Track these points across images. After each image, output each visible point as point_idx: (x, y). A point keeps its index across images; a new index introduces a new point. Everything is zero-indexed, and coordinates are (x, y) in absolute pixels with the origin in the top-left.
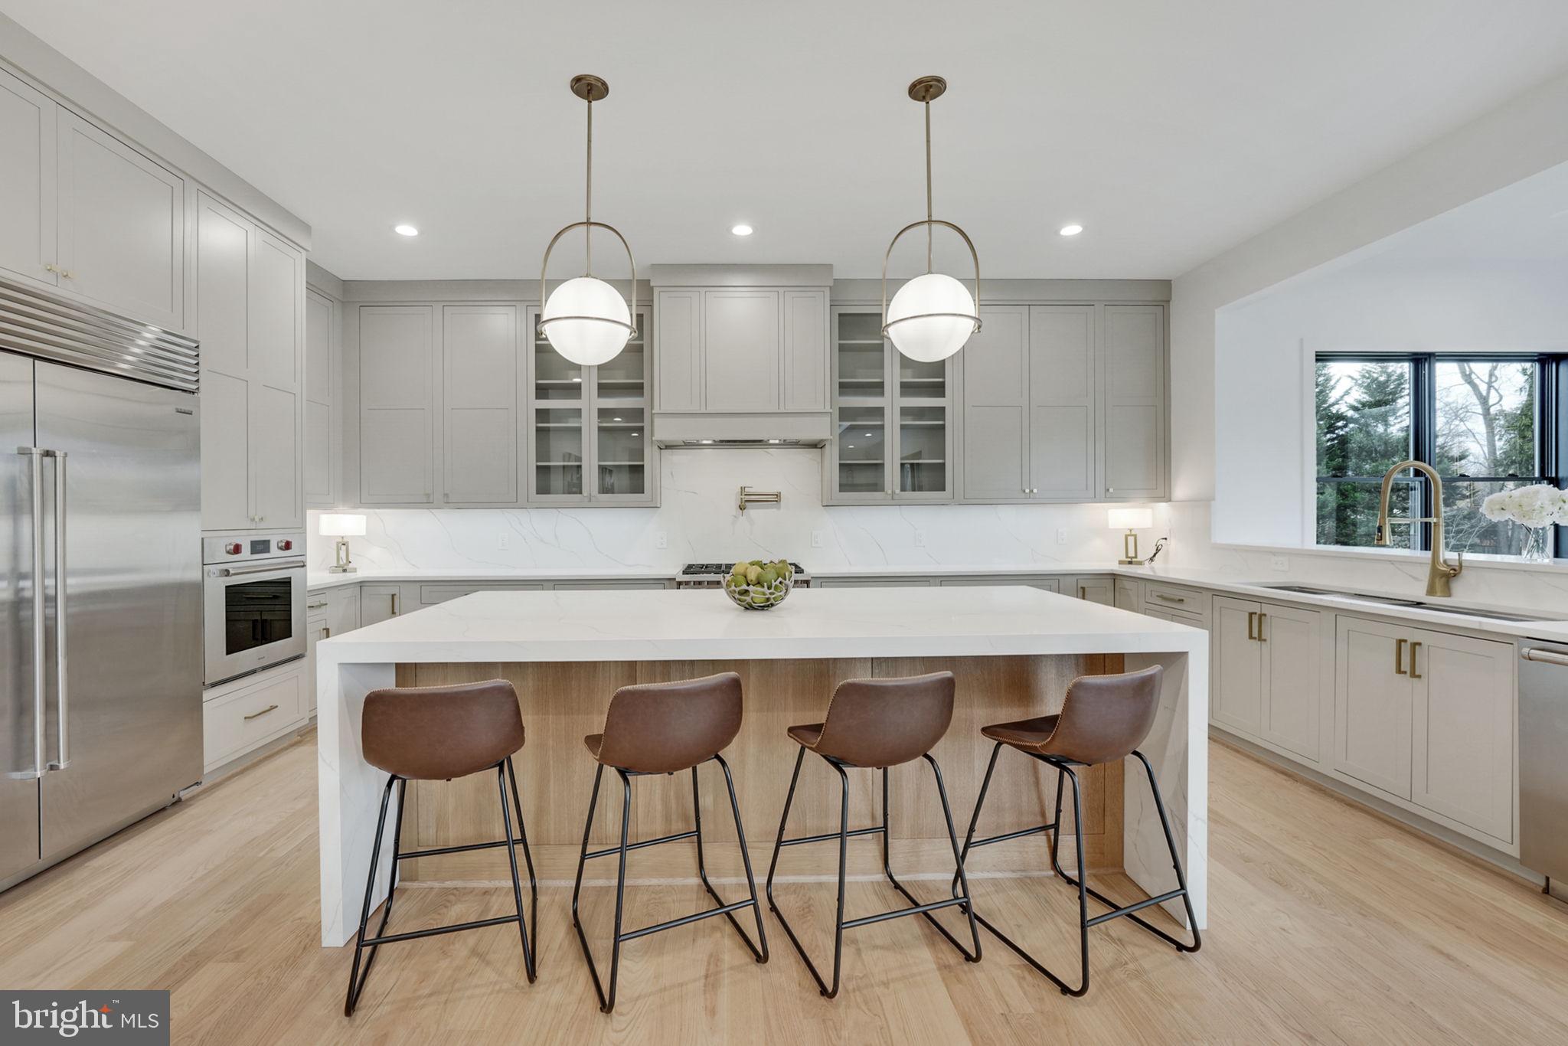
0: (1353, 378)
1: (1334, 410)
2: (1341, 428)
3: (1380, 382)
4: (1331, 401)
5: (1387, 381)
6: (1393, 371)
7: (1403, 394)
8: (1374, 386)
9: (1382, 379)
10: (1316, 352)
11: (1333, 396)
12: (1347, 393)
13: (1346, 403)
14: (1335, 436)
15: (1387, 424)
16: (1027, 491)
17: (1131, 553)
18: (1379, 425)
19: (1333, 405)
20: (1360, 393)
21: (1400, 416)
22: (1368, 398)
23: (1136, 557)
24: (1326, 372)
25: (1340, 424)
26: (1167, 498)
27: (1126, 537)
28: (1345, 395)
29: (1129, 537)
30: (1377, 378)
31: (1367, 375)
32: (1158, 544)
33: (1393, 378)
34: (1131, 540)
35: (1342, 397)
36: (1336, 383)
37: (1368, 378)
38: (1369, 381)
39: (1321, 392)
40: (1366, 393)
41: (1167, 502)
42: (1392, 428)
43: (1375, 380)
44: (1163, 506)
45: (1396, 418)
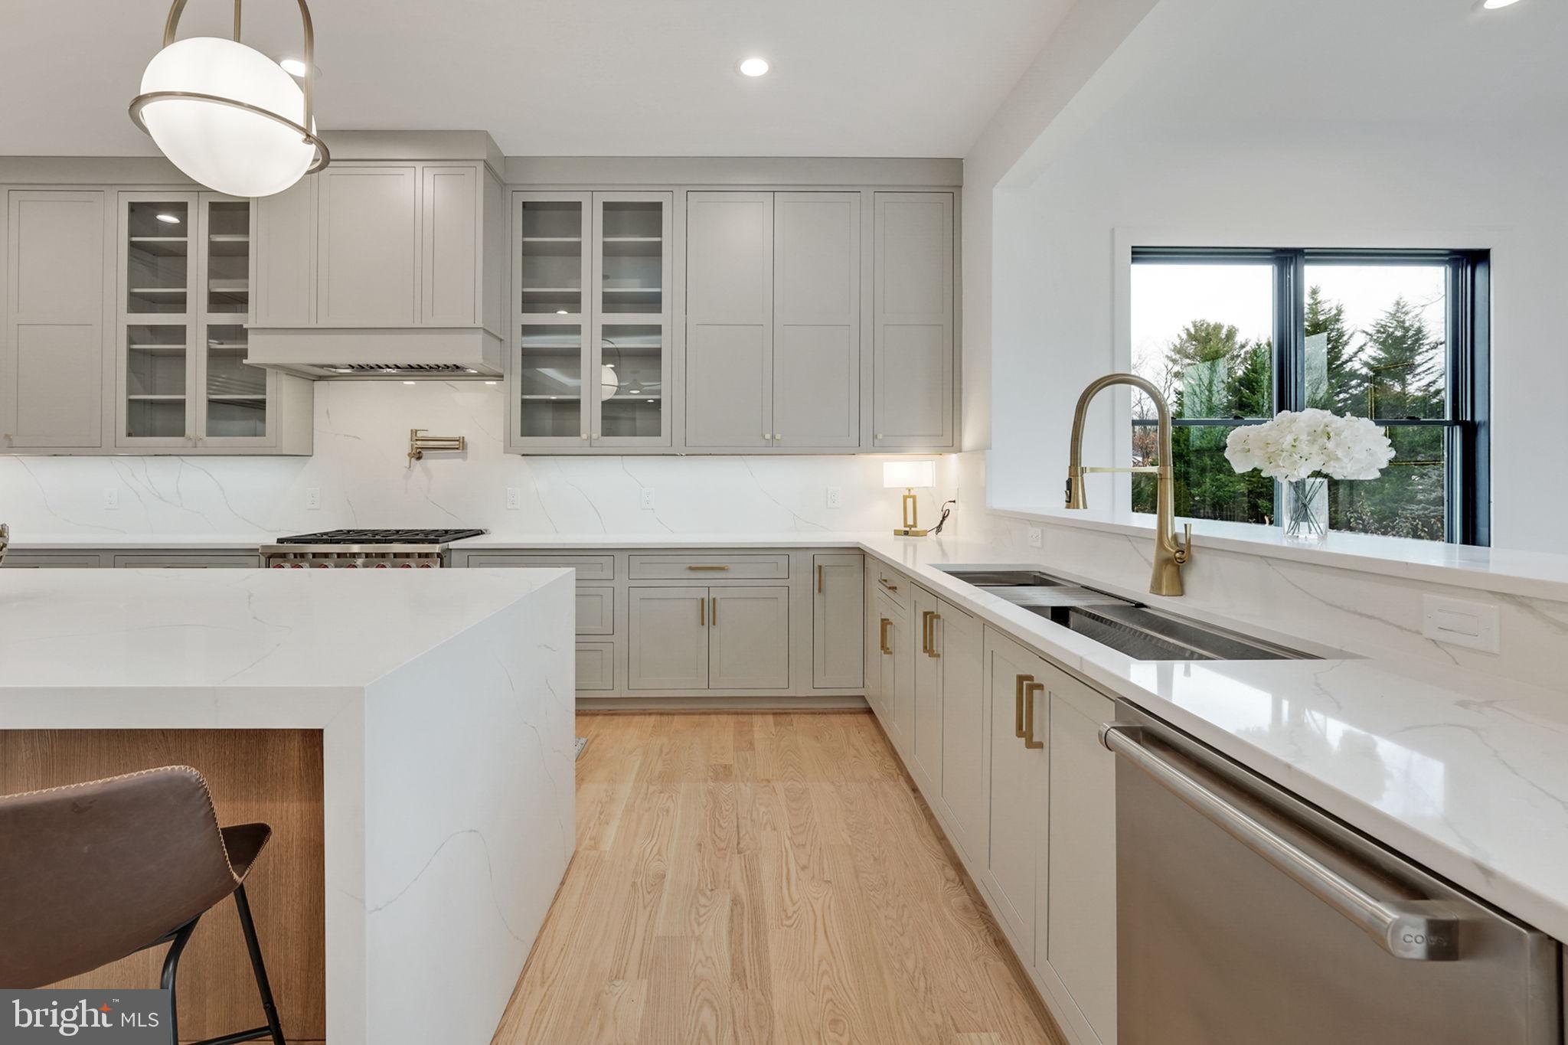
0: (1367, 334)
1: (1348, 367)
2: (1355, 387)
3: (1397, 337)
4: (1345, 357)
5: (1404, 336)
6: (1410, 325)
7: (1420, 350)
8: (1390, 341)
9: (1398, 333)
10: (1133, 247)
11: (1347, 352)
12: (1361, 349)
13: (1360, 360)
14: (1348, 396)
15: (1404, 383)
16: (768, 436)
17: (910, 522)
18: (1396, 384)
19: (1347, 362)
20: (1375, 349)
21: (1418, 374)
22: (1383, 354)
23: (915, 525)
24: (1339, 327)
25: (1354, 383)
26: (955, 446)
27: (905, 498)
28: (1359, 351)
29: (908, 499)
30: (1393, 333)
31: (1382, 330)
32: (944, 509)
33: (1411, 333)
34: (910, 501)
35: (1356, 353)
36: (1349, 339)
37: (1383, 333)
38: (1384, 336)
39: (1334, 348)
40: (1381, 349)
41: (956, 452)
42: (1409, 387)
43: (1390, 335)
44: (953, 458)
45: (1414, 377)
